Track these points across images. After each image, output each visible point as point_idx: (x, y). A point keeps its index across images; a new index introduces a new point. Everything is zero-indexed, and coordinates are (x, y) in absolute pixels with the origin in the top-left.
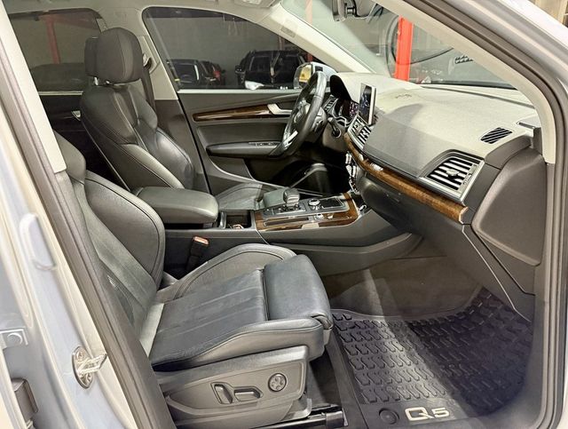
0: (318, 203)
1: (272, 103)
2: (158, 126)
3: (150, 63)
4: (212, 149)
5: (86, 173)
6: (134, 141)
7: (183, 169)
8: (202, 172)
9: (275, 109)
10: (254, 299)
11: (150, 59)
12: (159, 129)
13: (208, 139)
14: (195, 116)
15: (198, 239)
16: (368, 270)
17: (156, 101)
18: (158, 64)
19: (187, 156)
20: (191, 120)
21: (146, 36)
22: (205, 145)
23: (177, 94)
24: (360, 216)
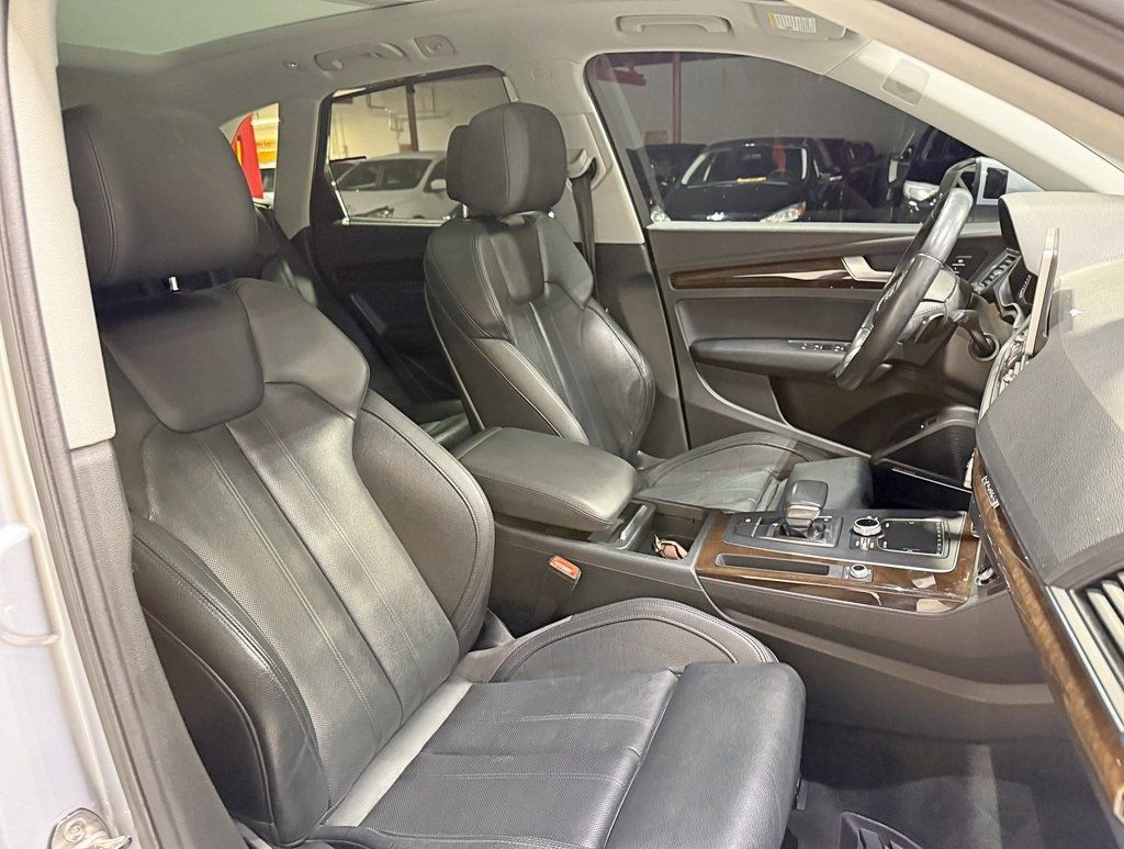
0: (876, 529)
1: (854, 253)
2: (593, 295)
3: (593, 170)
4: (703, 348)
5: (366, 397)
6: (500, 332)
7: (627, 388)
8: (676, 395)
9: (858, 269)
10: (616, 752)
11: (594, 160)
12: (593, 303)
13: (698, 326)
14: (675, 276)
15: (558, 563)
16: (985, 749)
17: (598, 245)
18: (609, 170)
19: (640, 360)
20: (668, 284)
21: (589, 116)
22: (689, 337)
23: (645, 232)
24: (973, 600)
